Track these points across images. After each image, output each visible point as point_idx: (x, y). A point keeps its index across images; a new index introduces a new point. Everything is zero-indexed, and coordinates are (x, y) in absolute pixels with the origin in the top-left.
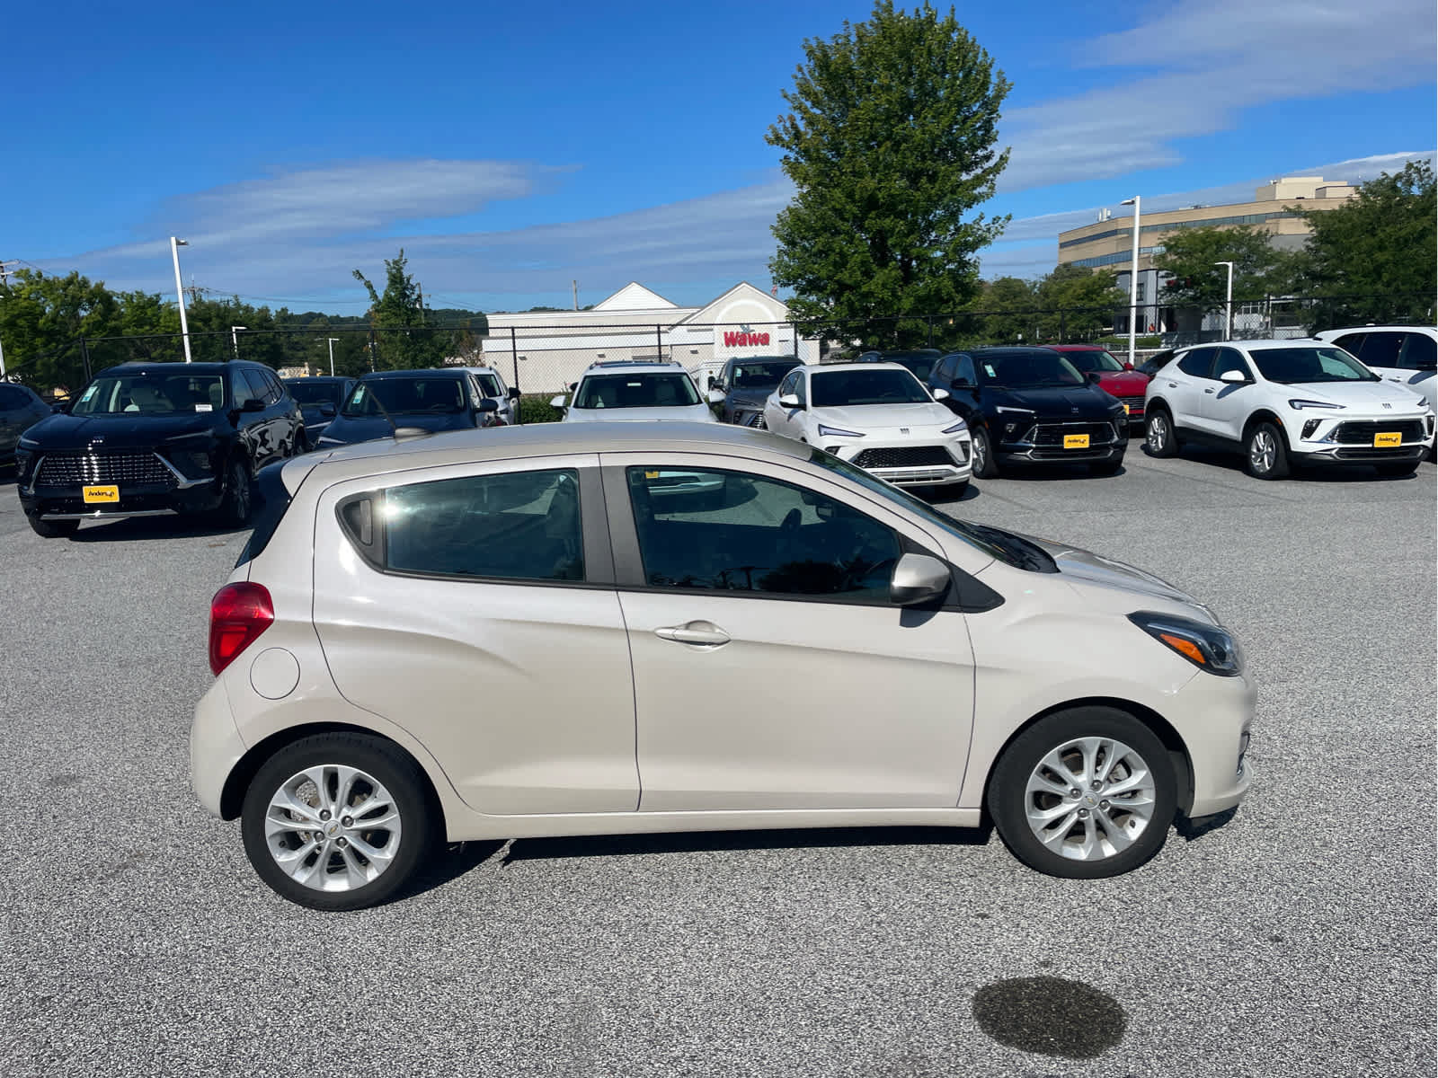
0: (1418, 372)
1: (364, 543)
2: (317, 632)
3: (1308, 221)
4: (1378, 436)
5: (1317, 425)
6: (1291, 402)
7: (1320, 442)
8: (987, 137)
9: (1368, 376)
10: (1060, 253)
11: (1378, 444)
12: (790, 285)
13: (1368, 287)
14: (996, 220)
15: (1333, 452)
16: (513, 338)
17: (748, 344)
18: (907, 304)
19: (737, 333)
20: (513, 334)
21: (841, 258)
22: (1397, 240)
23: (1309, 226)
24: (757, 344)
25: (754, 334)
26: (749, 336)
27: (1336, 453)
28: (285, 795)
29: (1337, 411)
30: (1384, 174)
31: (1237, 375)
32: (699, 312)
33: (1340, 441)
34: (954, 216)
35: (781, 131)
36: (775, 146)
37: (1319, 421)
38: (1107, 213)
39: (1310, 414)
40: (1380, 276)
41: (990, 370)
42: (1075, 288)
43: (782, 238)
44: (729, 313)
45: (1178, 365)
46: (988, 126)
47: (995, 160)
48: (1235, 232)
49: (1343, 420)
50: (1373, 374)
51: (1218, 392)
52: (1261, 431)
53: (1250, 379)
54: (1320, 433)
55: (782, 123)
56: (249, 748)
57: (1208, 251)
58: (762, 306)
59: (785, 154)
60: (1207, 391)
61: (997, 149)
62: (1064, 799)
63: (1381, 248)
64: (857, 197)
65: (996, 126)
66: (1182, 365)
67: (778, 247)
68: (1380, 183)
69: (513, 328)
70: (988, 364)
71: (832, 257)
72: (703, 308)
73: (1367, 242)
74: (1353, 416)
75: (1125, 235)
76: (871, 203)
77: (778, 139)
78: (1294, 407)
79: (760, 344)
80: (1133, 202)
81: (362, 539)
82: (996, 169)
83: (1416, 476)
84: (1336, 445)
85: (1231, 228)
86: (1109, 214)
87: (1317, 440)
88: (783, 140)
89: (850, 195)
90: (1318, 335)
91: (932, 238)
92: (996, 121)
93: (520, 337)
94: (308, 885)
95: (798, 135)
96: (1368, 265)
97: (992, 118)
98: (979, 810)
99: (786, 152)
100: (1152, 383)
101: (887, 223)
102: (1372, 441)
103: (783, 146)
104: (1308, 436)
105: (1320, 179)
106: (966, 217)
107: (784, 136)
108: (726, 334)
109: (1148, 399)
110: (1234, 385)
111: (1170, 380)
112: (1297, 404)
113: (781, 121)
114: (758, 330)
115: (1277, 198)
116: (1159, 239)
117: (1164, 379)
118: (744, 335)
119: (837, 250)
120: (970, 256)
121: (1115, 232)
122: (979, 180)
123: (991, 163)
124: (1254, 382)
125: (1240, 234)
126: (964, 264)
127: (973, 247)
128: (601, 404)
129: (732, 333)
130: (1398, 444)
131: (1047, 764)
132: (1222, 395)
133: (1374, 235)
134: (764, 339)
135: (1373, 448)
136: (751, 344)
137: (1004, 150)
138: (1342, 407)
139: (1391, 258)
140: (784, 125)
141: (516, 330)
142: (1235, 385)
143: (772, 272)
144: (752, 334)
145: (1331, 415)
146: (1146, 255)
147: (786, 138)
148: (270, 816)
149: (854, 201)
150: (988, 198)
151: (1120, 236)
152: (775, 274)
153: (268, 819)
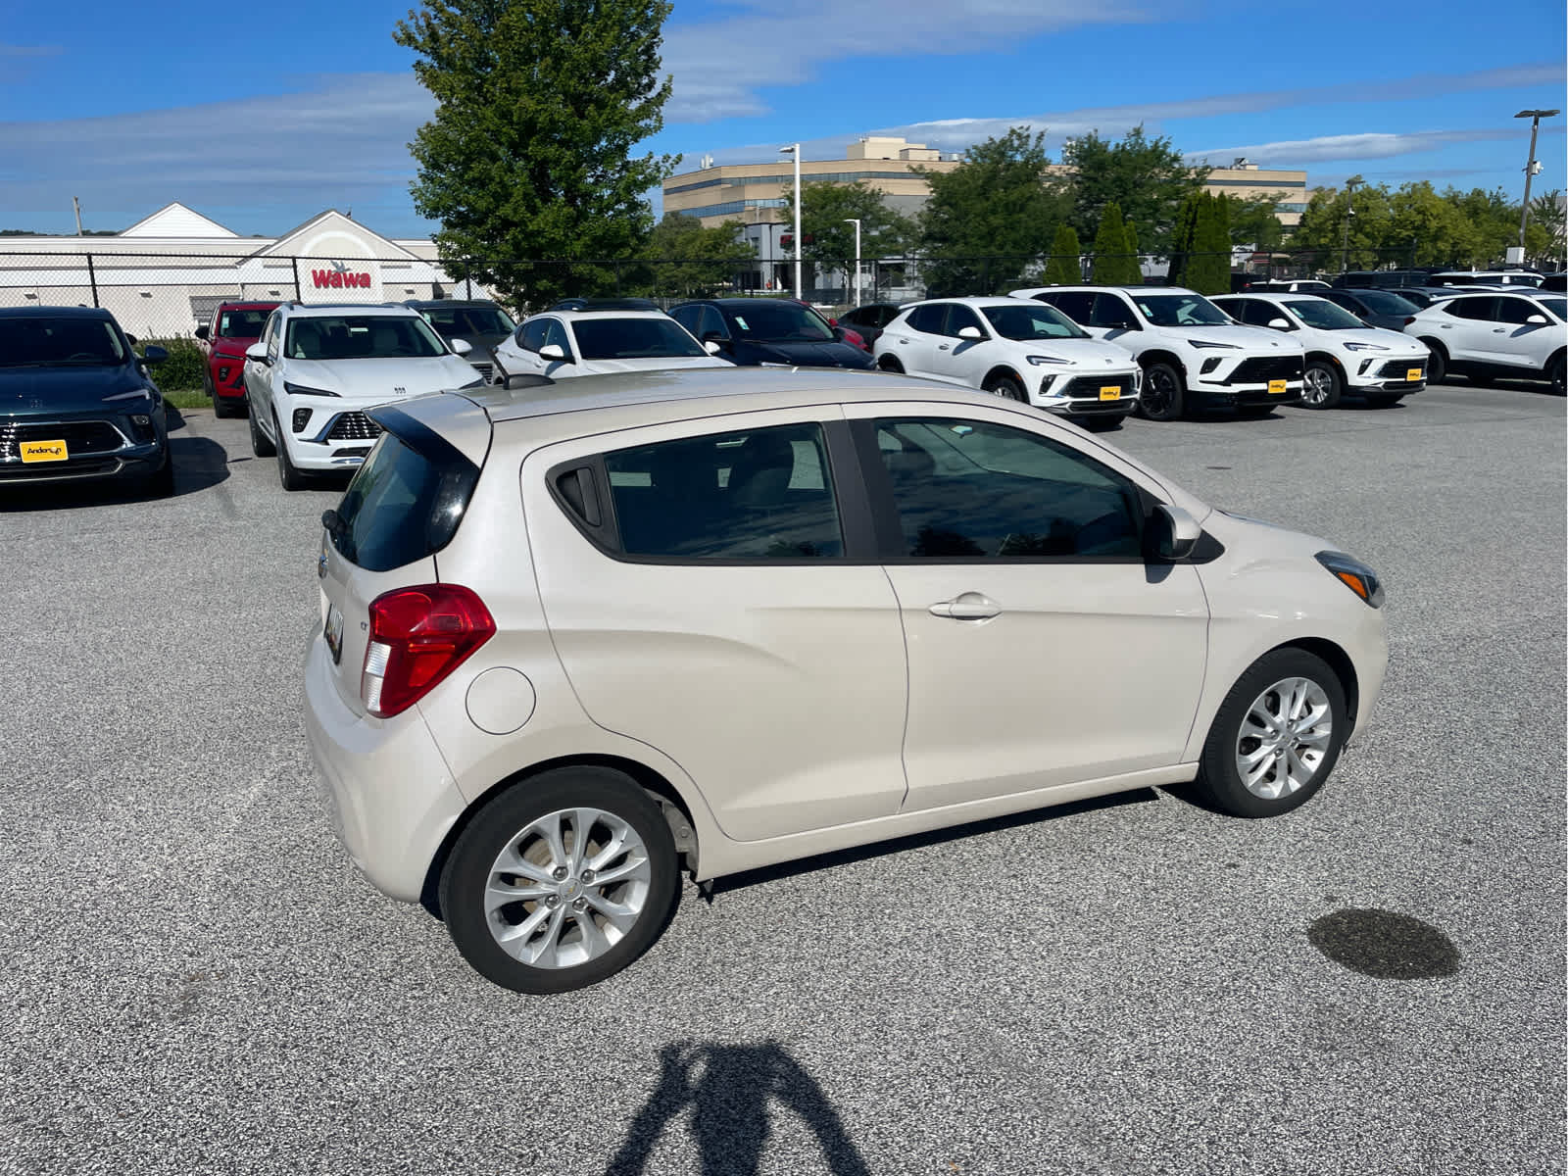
0: (1110, 330)
1: (589, 523)
2: (551, 641)
3: (928, 182)
4: (1103, 389)
5: (1053, 380)
6: (1029, 358)
7: (1056, 396)
8: (651, 64)
9: (1080, 333)
10: (665, 200)
11: (1103, 398)
12: (437, 217)
13: (983, 250)
14: (666, 158)
15: (1067, 406)
16: (91, 268)
17: (343, 285)
18: (578, 247)
19: (329, 271)
20: (90, 262)
21: (502, 188)
22: (1007, 205)
23: (929, 186)
24: (355, 286)
25: (351, 275)
26: (345, 275)
27: (1070, 407)
28: (510, 855)
29: (1069, 367)
30: (991, 139)
31: (971, 332)
32: (276, 244)
33: (1074, 395)
34: (622, 150)
35: (413, 30)
36: (406, 46)
37: (1054, 376)
38: (708, 161)
39: (1046, 370)
40: (993, 240)
41: (741, 321)
42: (702, 239)
43: (423, 159)
44: (317, 246)
45: (906, 321)
46: (649, 50)
47: (658, 88)
48: (850, 189)
49: (1073, 375)
50: (1084, 332)
51: (954, 347)
52: (999, 387)
53: (985, 336)
54: (1057, 386)
55: (414, 21)
56: (469, 803)
57: (828, 208)
58: (359, 241)
59: (418, 59)
60: (941, 348)
61: (660, 77)
62: (1263, 741)
63: (994, 212)
64: (515, 119)
65: (658, 52)
66: (910, 321)
67: (419, 170)
68: (987, 148)
69: (89, 256)
70: (738, 316)
71: (492, 187)
72: (283, 238)
73: (981, 206)
74: (1083, 371)
75: (730, 186)
76: (529, 128)
77: (410, 39)
78: (1032, 363)
79: (359, 286)
80: (792, 150)
81: (589, 519)
82: (660, 99)
83: (1121, 428)
84: (1068, 399)
85: (847, 185)
86: (712, 161)
87: (1054, 395)
88: (416, 41)
89: (505, 115)
90: (1011, 294)
91: (599, 173)
92: (658, 46)
93: (100, 268)
94: (540, 966)
95: (434, 37)
96: (984, 229)
97: (655, 43)
98: (1197, 764)
99: (421, 56)
100: (880, 339)
101: (552, 151)
102: (1098, 395)
103: (416, 48)
104: (1046, 392)
105: (902, 141)
106: (635, 153)
107: (417, 36)
108: (314, 272)
109: (877, 355)
110: (969, 341)
111: (899, 336)
112: (1034, 360)
113: (412, 18)
114: (356, 268)
115: (866, 157)
116: (783, 191)
117: (893, 335)
118: (337, 275)
119: (498, 180)
120: (641, 197)
121: (719, 182)
122: (645, 111)
123: (652, 94)
124: (989, 339)
125: (855, 191)
126: (634, 206)
127: (642, 187)
128: (302, 355)
129: (322, 272)
130: (1118, 397)
131: (1255, 709)
132: (958, 350)
133: (987, 199)
134: (365, 281)
135: (1099, 401)
136: (347, 286)
137: (667, 78)
138: (1074, 363)
139: (1002, 222)
140: (417, 23)
141: (94, 257)
142: (971, 341)
143: (415, 200)
144: (348, 273)
145: (1067, 370)
146: (751, 208)
147: (420, 39)
148: (491, 886)
149: (511, 123)
150: (656, 132)
151: (723, 186)
152: (419, 203)
153: (489, 890)
